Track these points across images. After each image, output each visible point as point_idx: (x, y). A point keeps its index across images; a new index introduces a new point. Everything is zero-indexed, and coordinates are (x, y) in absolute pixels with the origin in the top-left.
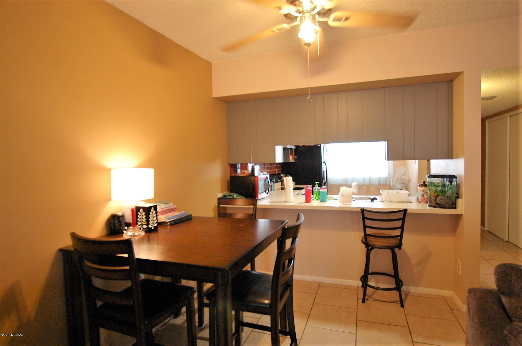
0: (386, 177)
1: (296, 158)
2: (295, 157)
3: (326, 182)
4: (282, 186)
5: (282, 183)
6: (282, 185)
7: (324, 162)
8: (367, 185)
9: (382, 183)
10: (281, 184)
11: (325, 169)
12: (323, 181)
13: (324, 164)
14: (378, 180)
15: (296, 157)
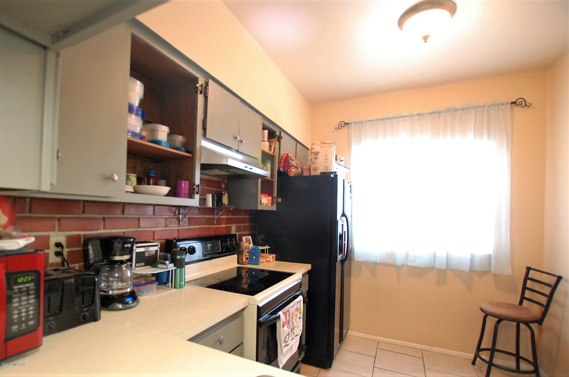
0: (490, 255)
1: (279, 203)
2: (277, 200)
3: (346, 257)
4: (238, 263)
5: (240, 256)
6: (240, 262)
7: (344, 215)
8: (439, 270)
9: (477, 267)
10: (238, 258)
11: (345, 229)
12: (339, 257)
13: (344, 218)
14: (470, 261)
15: (280, 200)
